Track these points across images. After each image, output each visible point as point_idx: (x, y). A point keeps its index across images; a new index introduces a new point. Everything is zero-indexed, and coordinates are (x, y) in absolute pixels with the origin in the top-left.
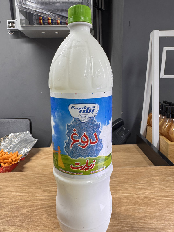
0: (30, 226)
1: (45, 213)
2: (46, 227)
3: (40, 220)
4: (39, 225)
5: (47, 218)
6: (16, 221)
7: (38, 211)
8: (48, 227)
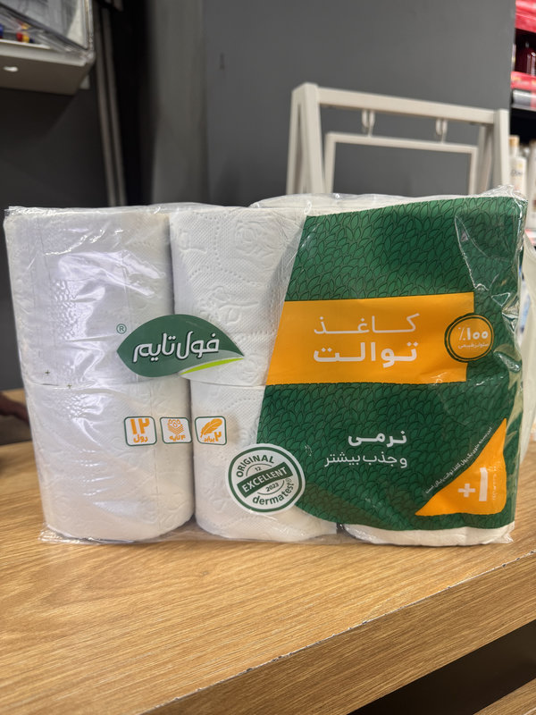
0: (128, 590)
1: (150, 557)
2: (177, 578)
3: (146, 572)
4: (154, 580)
5: (167, 562)
6: (75, 592)
7: (126, 558)
8: (183, 577)
